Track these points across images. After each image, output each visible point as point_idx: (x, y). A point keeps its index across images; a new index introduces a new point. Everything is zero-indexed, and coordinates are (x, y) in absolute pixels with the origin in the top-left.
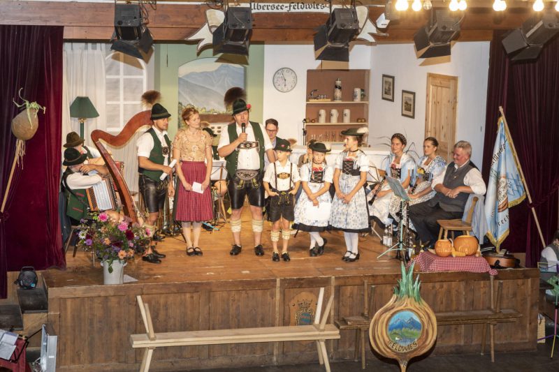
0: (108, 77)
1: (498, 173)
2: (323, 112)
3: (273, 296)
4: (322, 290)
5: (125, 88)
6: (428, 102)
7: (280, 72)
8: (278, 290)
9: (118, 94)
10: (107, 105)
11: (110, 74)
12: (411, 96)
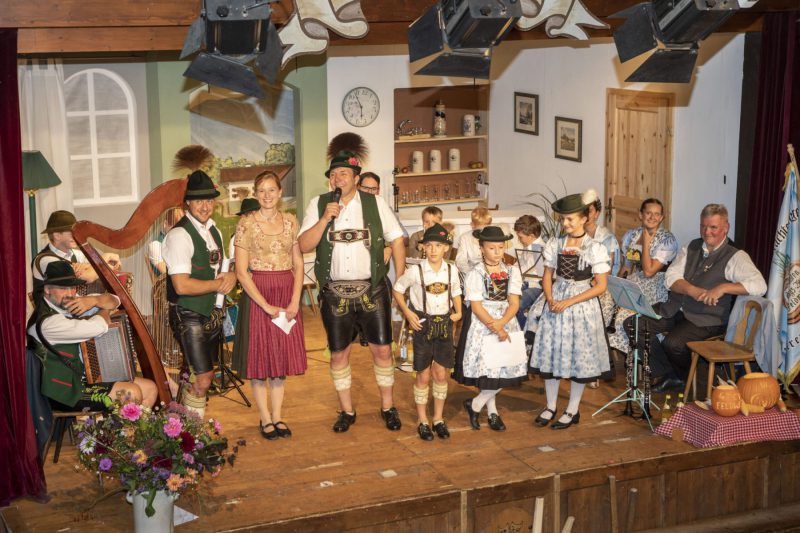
0: (71, 114)
1: (787, 257)
2: (419, 155)
3: (456, 523)
4: (540, 503)
5: (98, 131)
6: (609, 136)
7: (353, 94)
8: (463, 513)
9: (88, 143)
10: (71, 162)
11: (73, 110)
12: (575, 126)
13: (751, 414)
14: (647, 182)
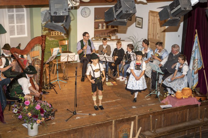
0: (9, 13)
1: (194, 57)
2: (100, 25)
3: (112, 128)
4: (133, 123)
5: (16, 18)
6: (149, 23)
7: (84, 9)
8: (113, 126)
9: (14, 21)
10: (9, 26)
11: (9, 12)
12: (141, 19)
13: (185, 98)
14: (159, 35)
